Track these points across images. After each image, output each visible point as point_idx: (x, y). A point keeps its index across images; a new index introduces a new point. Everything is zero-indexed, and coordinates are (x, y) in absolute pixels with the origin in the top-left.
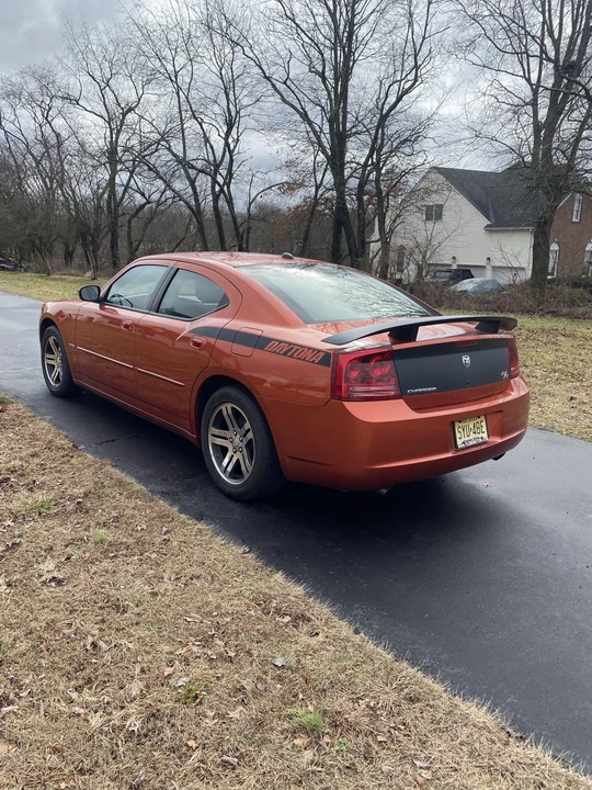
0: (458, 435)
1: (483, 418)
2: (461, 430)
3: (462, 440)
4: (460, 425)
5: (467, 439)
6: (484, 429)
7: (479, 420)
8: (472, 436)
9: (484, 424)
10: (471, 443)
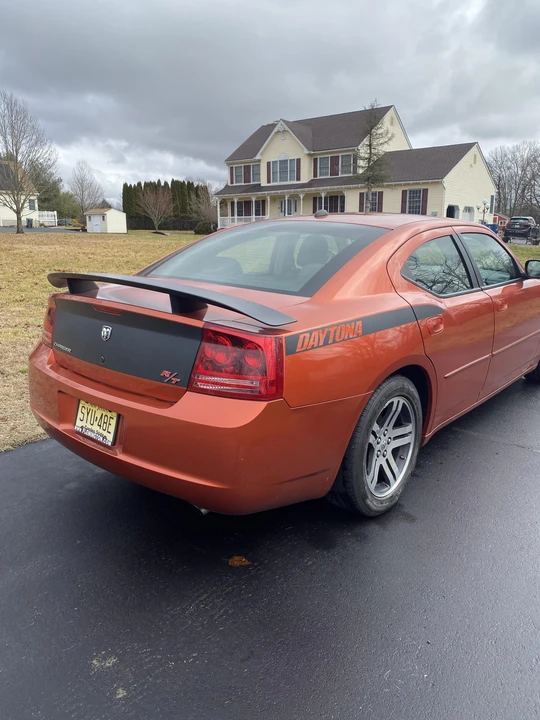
0: (80, 415)
1: (114, 415)
2: (85, 412)
3: (83, 424)
4: (86, 405)
5: (89, 426)
6: (112, 429)
7: (109, 414)
8: (95, 428)
9: (113, 422)
10: (89, 434)
